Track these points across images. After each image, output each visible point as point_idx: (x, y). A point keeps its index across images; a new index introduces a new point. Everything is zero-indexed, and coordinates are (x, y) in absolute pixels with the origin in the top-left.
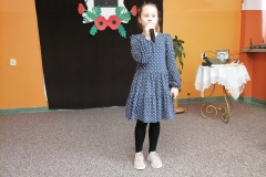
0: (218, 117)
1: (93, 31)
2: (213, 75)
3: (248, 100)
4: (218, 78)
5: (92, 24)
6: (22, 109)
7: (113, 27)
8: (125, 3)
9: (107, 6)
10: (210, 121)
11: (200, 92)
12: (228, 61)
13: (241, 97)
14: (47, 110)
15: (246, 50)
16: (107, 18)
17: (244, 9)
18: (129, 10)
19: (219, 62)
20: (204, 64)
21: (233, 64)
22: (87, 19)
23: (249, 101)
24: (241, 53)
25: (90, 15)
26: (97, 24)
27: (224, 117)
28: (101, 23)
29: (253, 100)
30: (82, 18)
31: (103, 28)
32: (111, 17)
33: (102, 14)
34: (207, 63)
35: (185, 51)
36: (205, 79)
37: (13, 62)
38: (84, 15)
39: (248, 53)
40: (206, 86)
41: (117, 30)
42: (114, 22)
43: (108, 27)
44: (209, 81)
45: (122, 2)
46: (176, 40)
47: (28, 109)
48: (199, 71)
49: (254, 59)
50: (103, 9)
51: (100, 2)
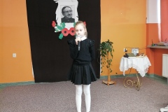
0: (134, 87)
1: (61, 37)
2: (130, 63)
4: (132, 64)
5: (60, 32)
6: (19, 83)
7: (72, 34)
9: (69, 22)
10: (129, 89)
11: (122, 72)
12: (138, 55)
13: (147, 74)
14: (34, 83)
15: (150, 46)
16: (69, 29)
17: (147, 22)
19: (133, 55)
20: (125, 56)
21: (140, 56)
22: (57, 29)
23: (153, 76)
24: (147, 48)
25: (59, 27)
26: (63, 32)
27: (138, 88)
28: (65, 32)
29: (155, 75)
30: (54, 30)
31: (66, 35)
32: (71, 29)
33: (66, 27)
34: (126, 56)
35: (114, 48)
36: (125, 65)
37: (15, 55)
38: (56, 27)
39: (151, 48)
40: (126, 69)
42: (73, 31)
43: (69, 34)
44: (128, 66)
45: (77, 20)
46: (108, 42)
47: (23, 83)
48: (122, 60)
49: (155, 52)
50: (66, 24)
51: (64, 20)
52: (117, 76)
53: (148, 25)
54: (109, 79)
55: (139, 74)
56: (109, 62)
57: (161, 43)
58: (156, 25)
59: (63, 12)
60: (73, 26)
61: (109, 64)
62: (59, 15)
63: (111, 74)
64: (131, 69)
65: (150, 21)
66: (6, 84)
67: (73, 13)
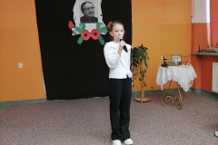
0: (175, 105)
1: (80, 41)
2: (169, 74)
4: (172, 76)
5: (79, 35)
7: (95, 38)
8: (104, 20)
9: (90, 22)
10: (168, 108)
11: (160, 86)
12: (180, 64)
13: (192, 89)
14: (46, 101)
15: (196, 52)
16: (90, 31)
17: (193, 22)
18: (106, 25)
19: (173, 64)
20: (163, 66)
21: (183, 65)
22: (75, 32)
23: (199, 92)
24: (192, 55)
25: (77, 29)
26: (83, 35)
27: (179, 106)
28: (86, 35)
29: (202, 90)
30: (72, 32)
31: (87, 38)
32: (93, 30)
33: (86, 29)
34: (165, 65)
35: (148, 55)
36: (164, 77)
37: (21, 65)
38: (73, 29)
39: (197, 55)
40: (164, 82)
41: (98, 40)
42: (95, 34)
43: (91, 38)
44: (167, 78)
45: (100, 20)
46: (141, 47)
48: (159, 71)
49: (202, 60)
50: (87, 25)
51: (84, 20)
52: (153, 91)
53: (193, 25)
54: (143, 95)
55: (181, 89)
56: (143, 74)
57: (210, 48)
58: (205, 25)
60: (95, 28)
61: (143, 76)
62: (77, 13)
63: (145, 89)
64: (171, 82)
65: (196, 20)
66: (11, 102)
67: (95, 10)
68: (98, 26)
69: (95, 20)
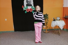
0: (57, 34)
1: (26, 12)
2: (56, 23)
3: (65, 30)
4: (57, 24)
6: (8, 31)
7: (31, 11)
10: (55, 35)
11: (52, 27)
13: (63, 29)
14: (14, 32)
15: (64, 17)
18: (35, 7)
19: (57, 20)
20: (53, 21)
22: (24, 9)
24: (63, 18)
25: (25, 8)
26: (27, 10)
28: (28, 10)
29: (66, 30)
30: (23, 9)
31: (28, 11)
32: (30, 9)
33: (28, 8)
35: (49, 17)
37: (6, 20)
38: (24, 8)
39: (65, 18)
40: (54, 26)
41: (32, 12)
42: (31, 10)
43: (29, 11)
44: (55, 25)
45: (33, 5)
46: (46, 14)
47: (9, 31)
50: (28, 7)
51: (27, 5)
52: (50, 29)
54: (46, 30)
55: (60, 29)
59: (27, 2)
61: (47, 24)
62: (25, 3)
63: (47, 28)
65: (65, 6)
66: (2, 32)
67: (31, 2)
68: (32, 7)
69: (31, 5)
